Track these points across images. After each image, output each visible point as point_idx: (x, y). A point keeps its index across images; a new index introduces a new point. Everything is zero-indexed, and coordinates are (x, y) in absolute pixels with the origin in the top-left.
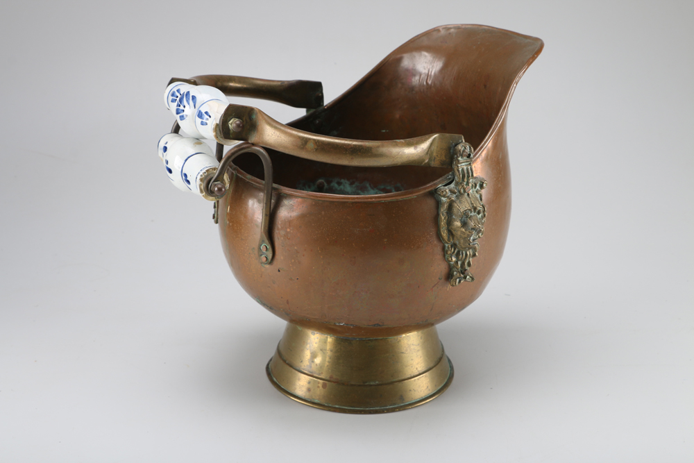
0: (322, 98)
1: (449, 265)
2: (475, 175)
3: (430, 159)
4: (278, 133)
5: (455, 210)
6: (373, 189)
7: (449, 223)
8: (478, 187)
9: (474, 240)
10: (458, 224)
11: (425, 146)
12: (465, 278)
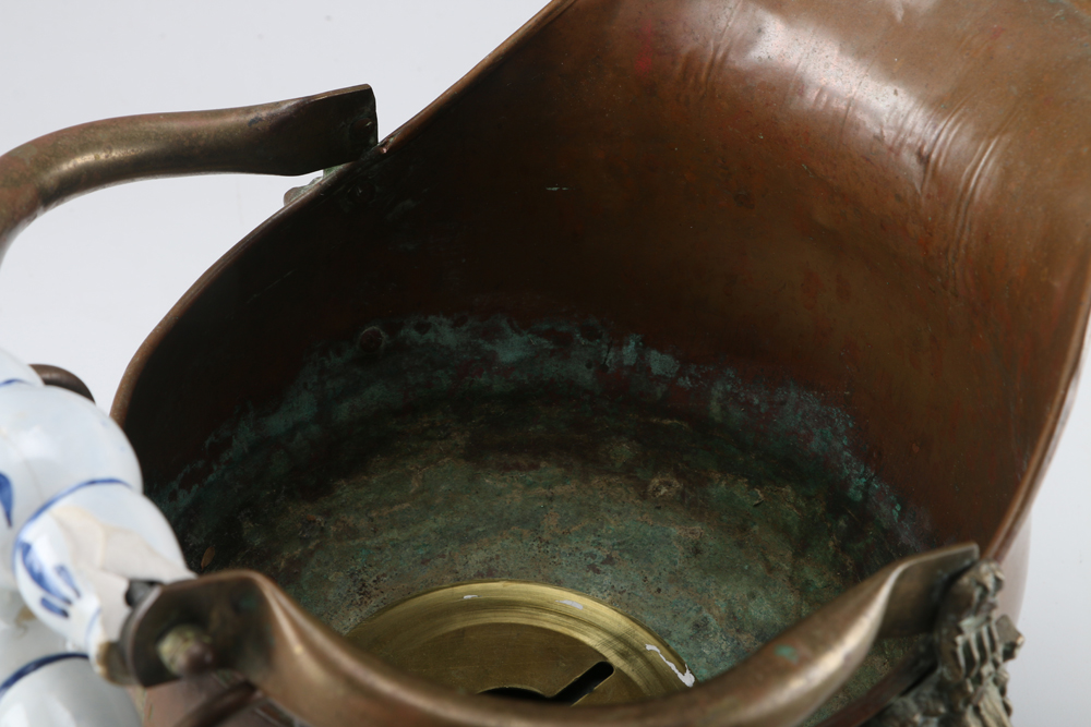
6: (519, 333)
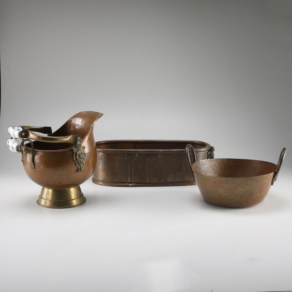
0: (51, 131)
1: (77, 168)
2: (82, 146)
3: (70, 141)
4: (33, 135)
5: (77, 154)
7: (76, 157)
8: (83, 148)
9: (82, 161)
10: (78, 157)
11: (69, 138)
12: (81, 171)
